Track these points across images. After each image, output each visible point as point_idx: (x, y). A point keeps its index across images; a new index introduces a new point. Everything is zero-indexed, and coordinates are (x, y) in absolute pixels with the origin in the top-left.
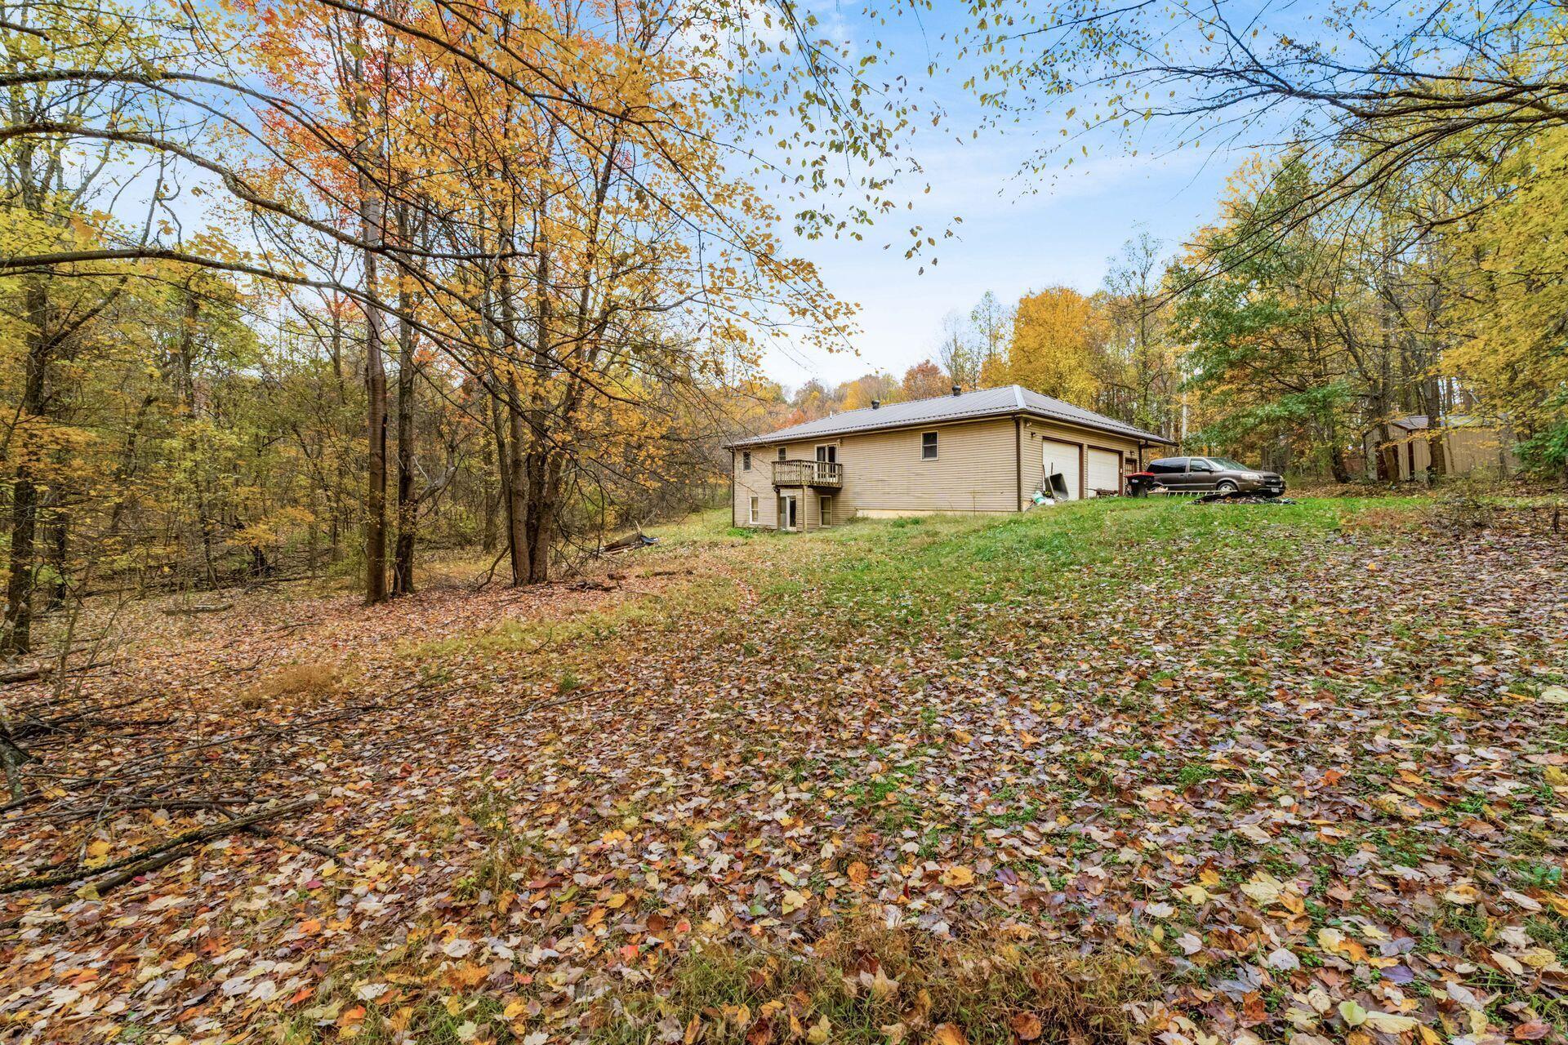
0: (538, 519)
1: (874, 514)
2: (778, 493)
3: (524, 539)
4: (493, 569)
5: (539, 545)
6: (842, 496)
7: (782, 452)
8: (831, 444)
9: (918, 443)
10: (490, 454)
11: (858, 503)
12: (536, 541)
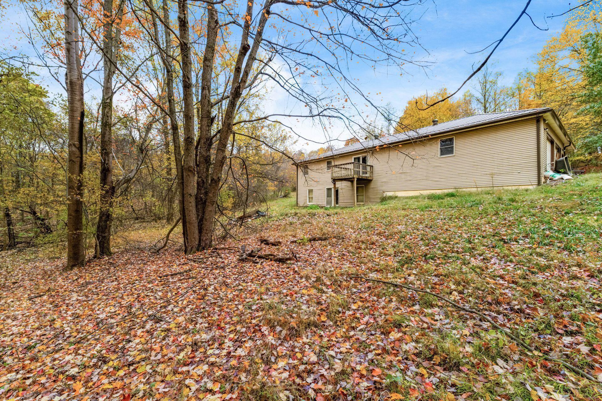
0: (206, 193)
1: (400, 194)
2: (335, 184)
3: (194, 211)
4: (168, 236)
5: (207, 216)
6: (372, 185)
7: (329, 163)
8: (364, 155)
9: (437, 147)
10: (170, 169)
11: (384, 188)
12: (204, 213)
